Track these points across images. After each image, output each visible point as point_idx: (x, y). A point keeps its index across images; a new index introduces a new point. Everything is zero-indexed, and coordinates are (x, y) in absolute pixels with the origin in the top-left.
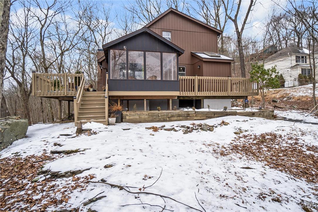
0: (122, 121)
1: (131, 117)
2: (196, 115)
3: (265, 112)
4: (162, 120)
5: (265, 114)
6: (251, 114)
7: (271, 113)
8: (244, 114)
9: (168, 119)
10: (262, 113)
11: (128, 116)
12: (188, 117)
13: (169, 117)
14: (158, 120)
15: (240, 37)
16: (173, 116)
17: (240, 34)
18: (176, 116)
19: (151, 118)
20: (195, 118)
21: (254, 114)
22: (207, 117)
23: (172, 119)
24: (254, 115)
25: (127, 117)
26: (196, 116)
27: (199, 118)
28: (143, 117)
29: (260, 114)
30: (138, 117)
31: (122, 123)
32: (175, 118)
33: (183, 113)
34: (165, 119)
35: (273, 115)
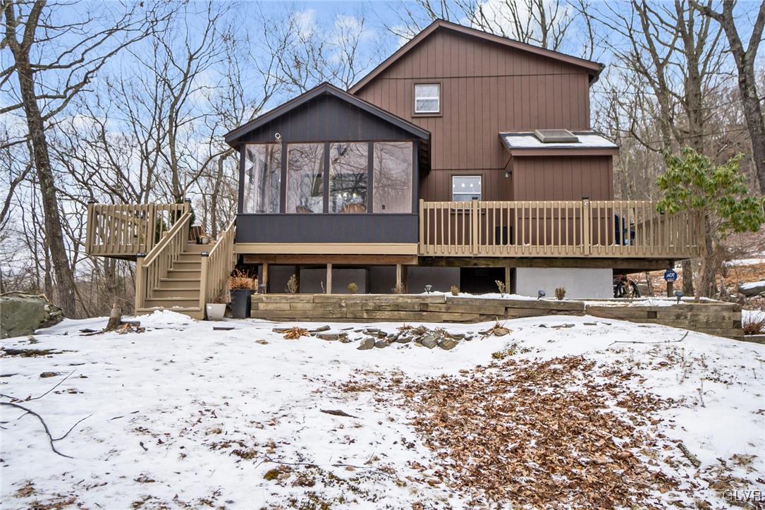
0: (248, 315)
1: (271, 307)
2: (448, 308)
3: (699, 309)
4: (349, 316)
5: (702, 317)
6: (645, 314)
7: (726, 314)
8: (616, 313)
9: (365, 316)
10: (689, 314)
11: (262, 302)
12: (425, 313)
13: (367, 311)
14: (339, 316)
15: (748, 67)
16: (379, 308)
17: (747, 57)
18: (389, 308)
19: (320, 311)
20: (445, 317)
21: (656, 312)
22: (483, 315)
23: (378, 315)
24: (656, 317)
25: (262, 306)
26: (448, 310)
27: (456, 316)
28: (300, 306)
29: (678, 317)
30: (286, 307)
31: (249, 320)
32: (387, 314)
33: (409, 301)
34: (358, 315)
35: (735, 322)
